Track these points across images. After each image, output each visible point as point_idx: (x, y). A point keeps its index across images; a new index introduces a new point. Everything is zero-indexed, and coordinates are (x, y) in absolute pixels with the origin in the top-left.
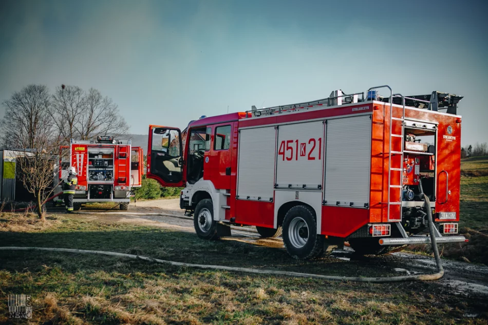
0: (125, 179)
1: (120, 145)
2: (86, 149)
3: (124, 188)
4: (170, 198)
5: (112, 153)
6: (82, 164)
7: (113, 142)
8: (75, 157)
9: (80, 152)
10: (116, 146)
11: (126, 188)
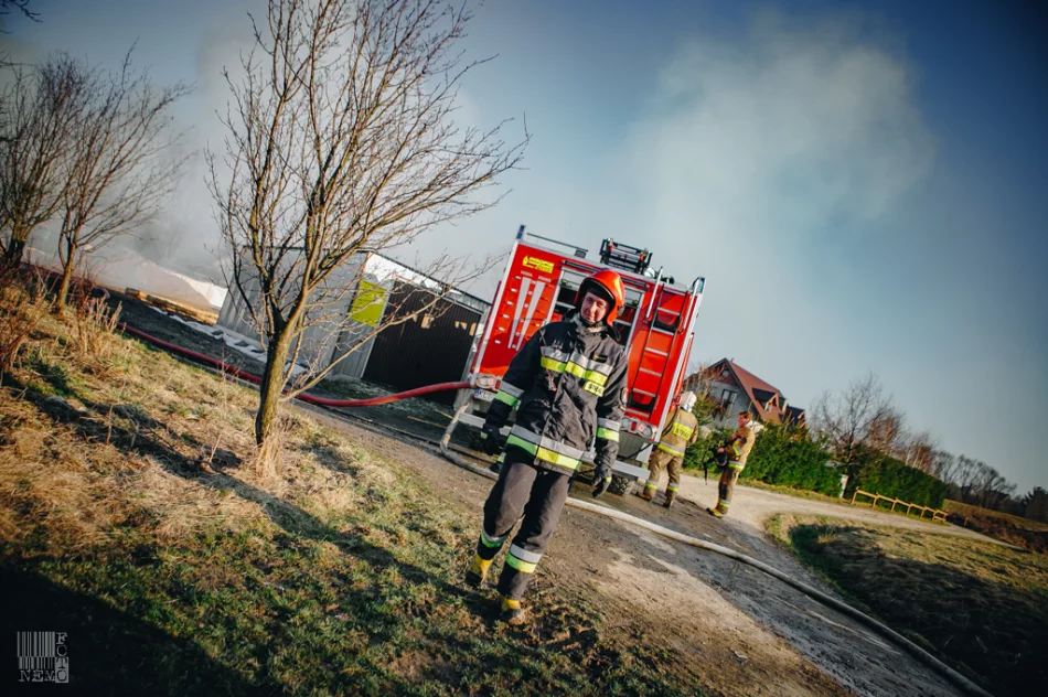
0: (654, 400)
1: (667, 284)
2: (557, 269)
3: (641, 428)
4: (695, 475)
5: (635, 305)
6: (530, 315)
7: (647, 274)
8: (518, 285)
9: (536, 274)
10: (653, 285)
11: (647, 432)
